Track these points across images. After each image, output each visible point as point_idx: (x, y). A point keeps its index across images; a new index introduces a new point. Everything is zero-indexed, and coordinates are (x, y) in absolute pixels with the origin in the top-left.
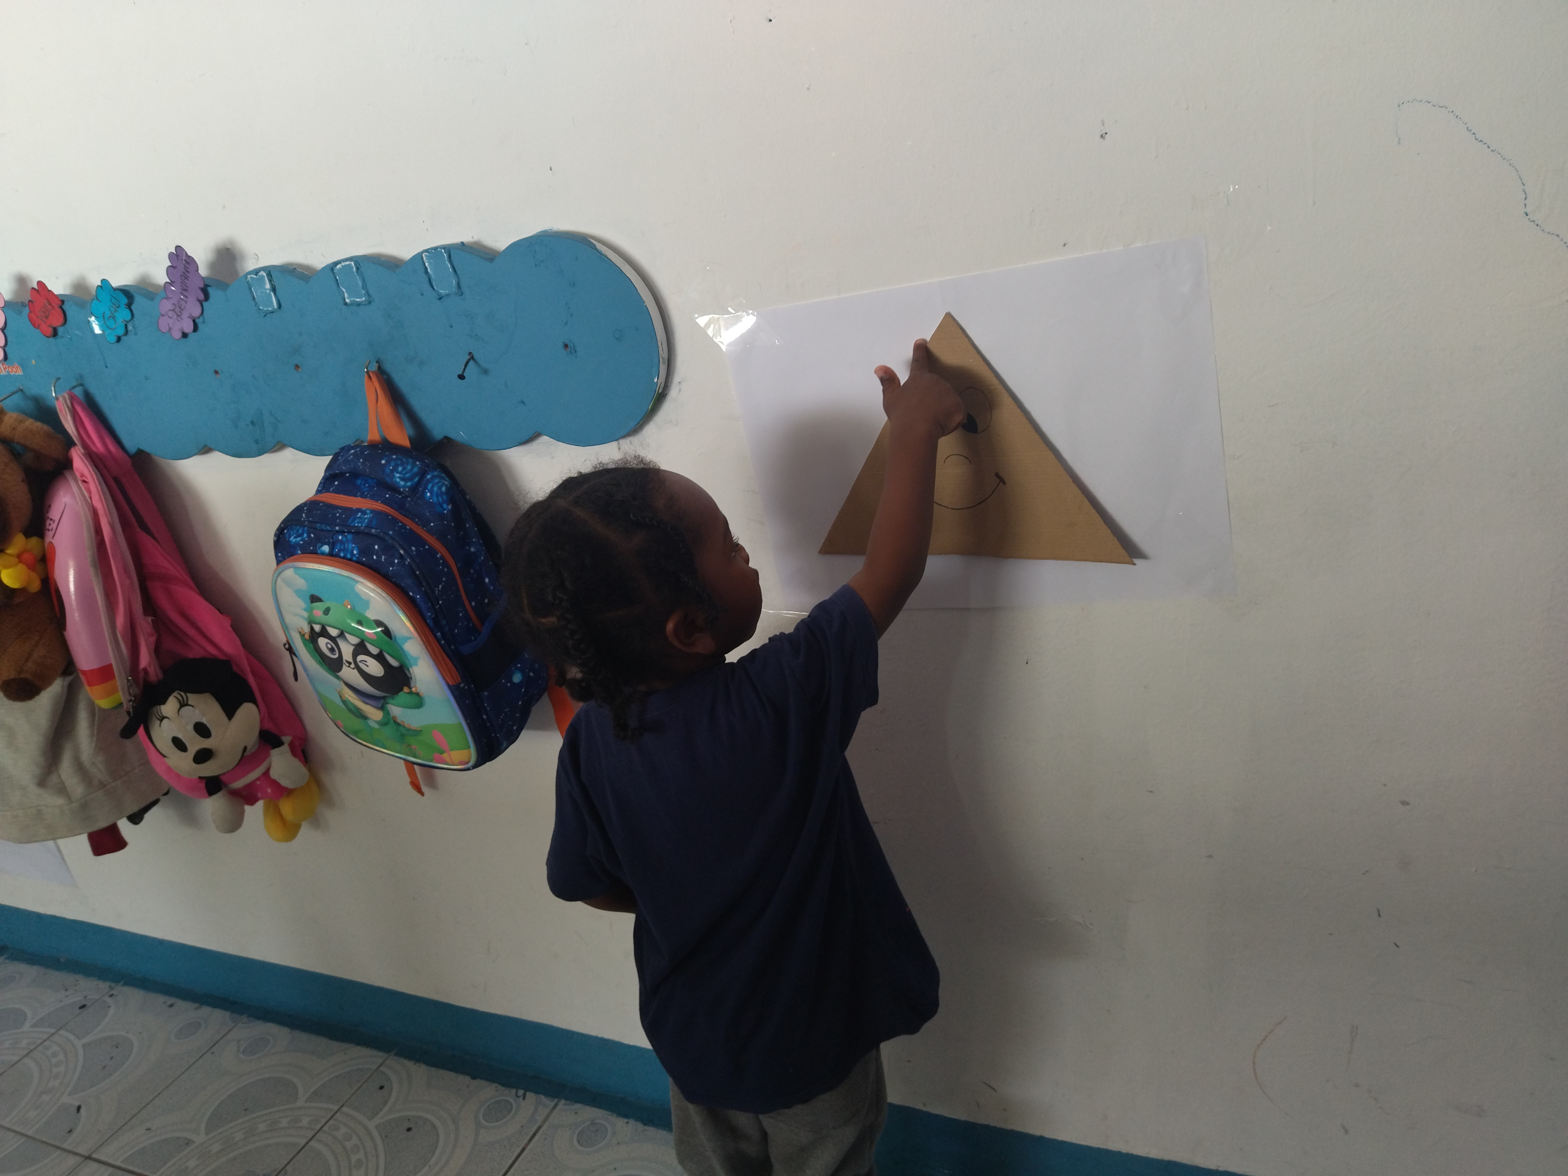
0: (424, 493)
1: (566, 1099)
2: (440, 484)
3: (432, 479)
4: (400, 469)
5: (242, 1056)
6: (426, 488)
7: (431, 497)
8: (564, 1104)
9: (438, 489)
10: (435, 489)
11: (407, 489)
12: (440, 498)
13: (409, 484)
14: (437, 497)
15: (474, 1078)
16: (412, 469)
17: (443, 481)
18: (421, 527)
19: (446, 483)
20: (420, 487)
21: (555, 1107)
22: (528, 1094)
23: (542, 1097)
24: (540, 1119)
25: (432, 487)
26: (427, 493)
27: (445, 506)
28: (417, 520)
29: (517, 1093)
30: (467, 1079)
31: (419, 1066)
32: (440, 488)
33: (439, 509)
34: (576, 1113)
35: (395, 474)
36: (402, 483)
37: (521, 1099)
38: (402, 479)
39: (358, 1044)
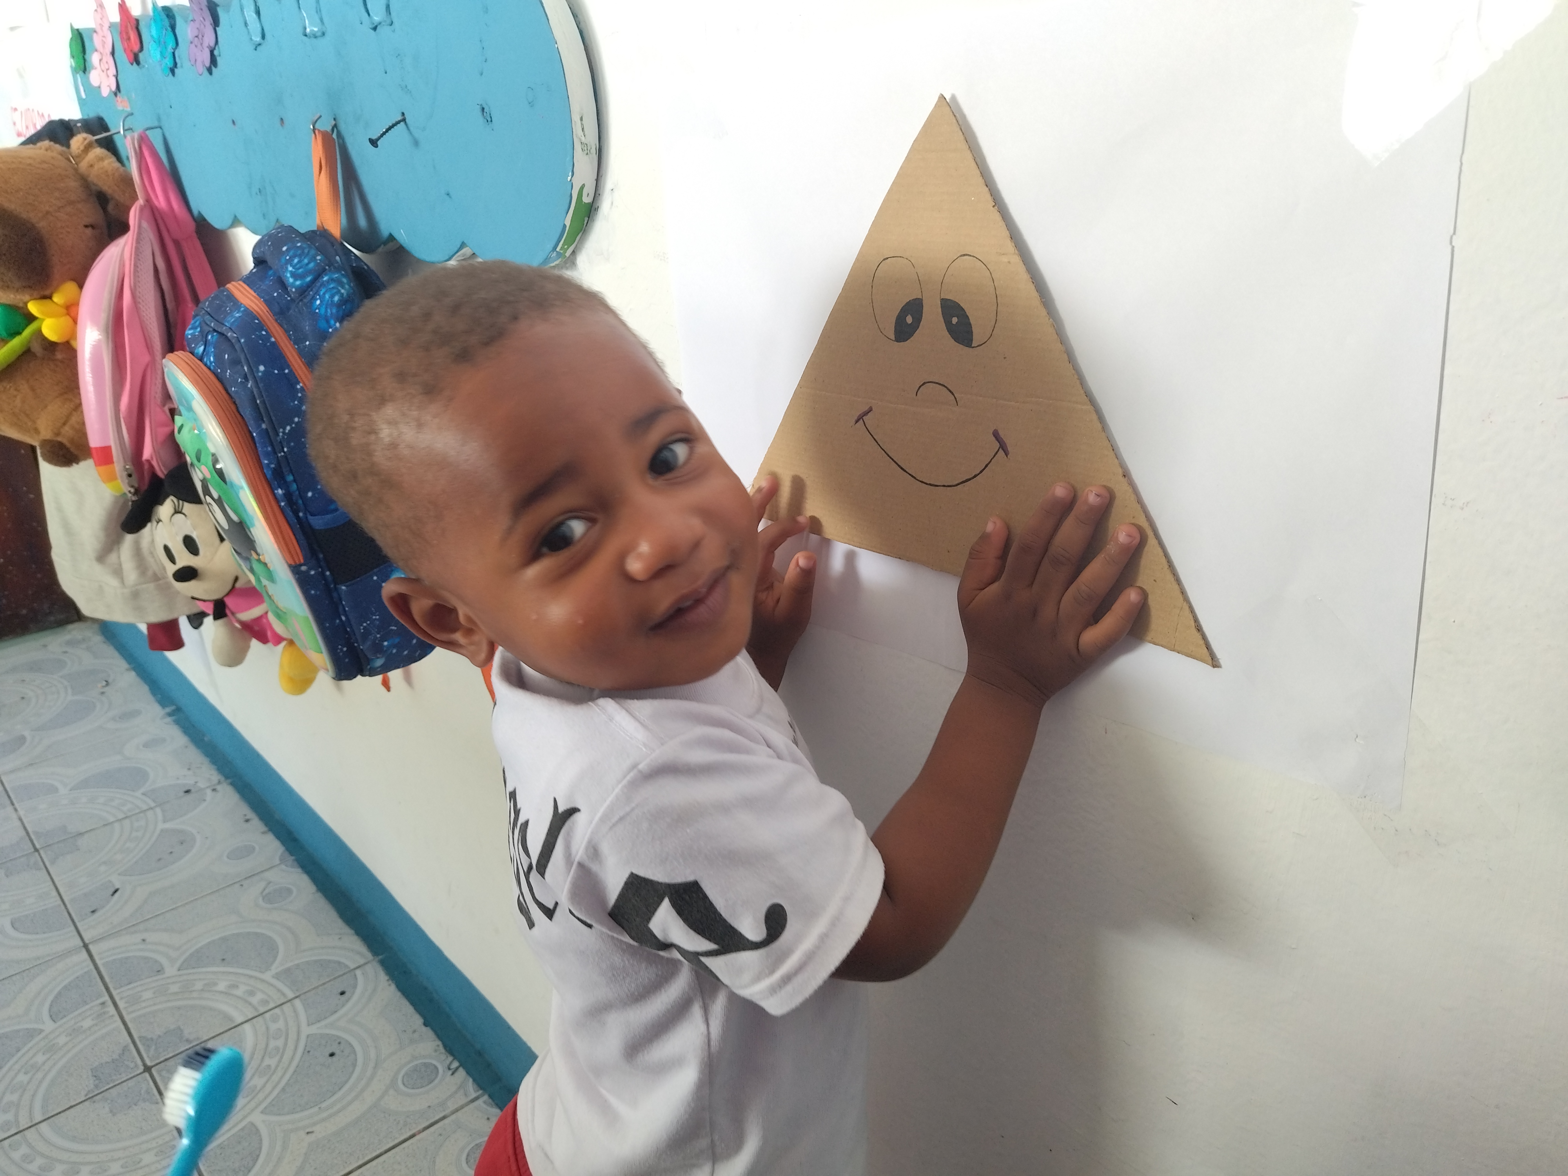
0: (314, 299)
1: (490, 1096)
2: (335, 291)
3: (328, 282)
4: (296, 261)
5: (260, 899)
6: (317, 293)
7: (319, 307)
8: (485, 1102)
9: (329, 297)
10: (327, 296)
11: (294, 290)
12: (329, 310)
13: (298, 283)
14: (326, 308)
15: (426, 1024)
16: (307, 264)
17: (340, 288)
18: (292, 343)
19: (343, 291)
20: (311, 290)
21: (473, 1101)
22: (461, 1069)
23: (471, 1080)
24: (451, 1106)
25: (324, 294)
26: (317, 299)
27: (332, 322)
28: (291, 333)
29: (451, 1063)
30: (418, 1020)
31: (390, 985)
32: (332, 296)
33: (322, 324)
34: (488, 1119)
35: (289, 266)
36: (291, 280)
37: (450, 1072)
38: (293, 275)
39: (358, 933)
